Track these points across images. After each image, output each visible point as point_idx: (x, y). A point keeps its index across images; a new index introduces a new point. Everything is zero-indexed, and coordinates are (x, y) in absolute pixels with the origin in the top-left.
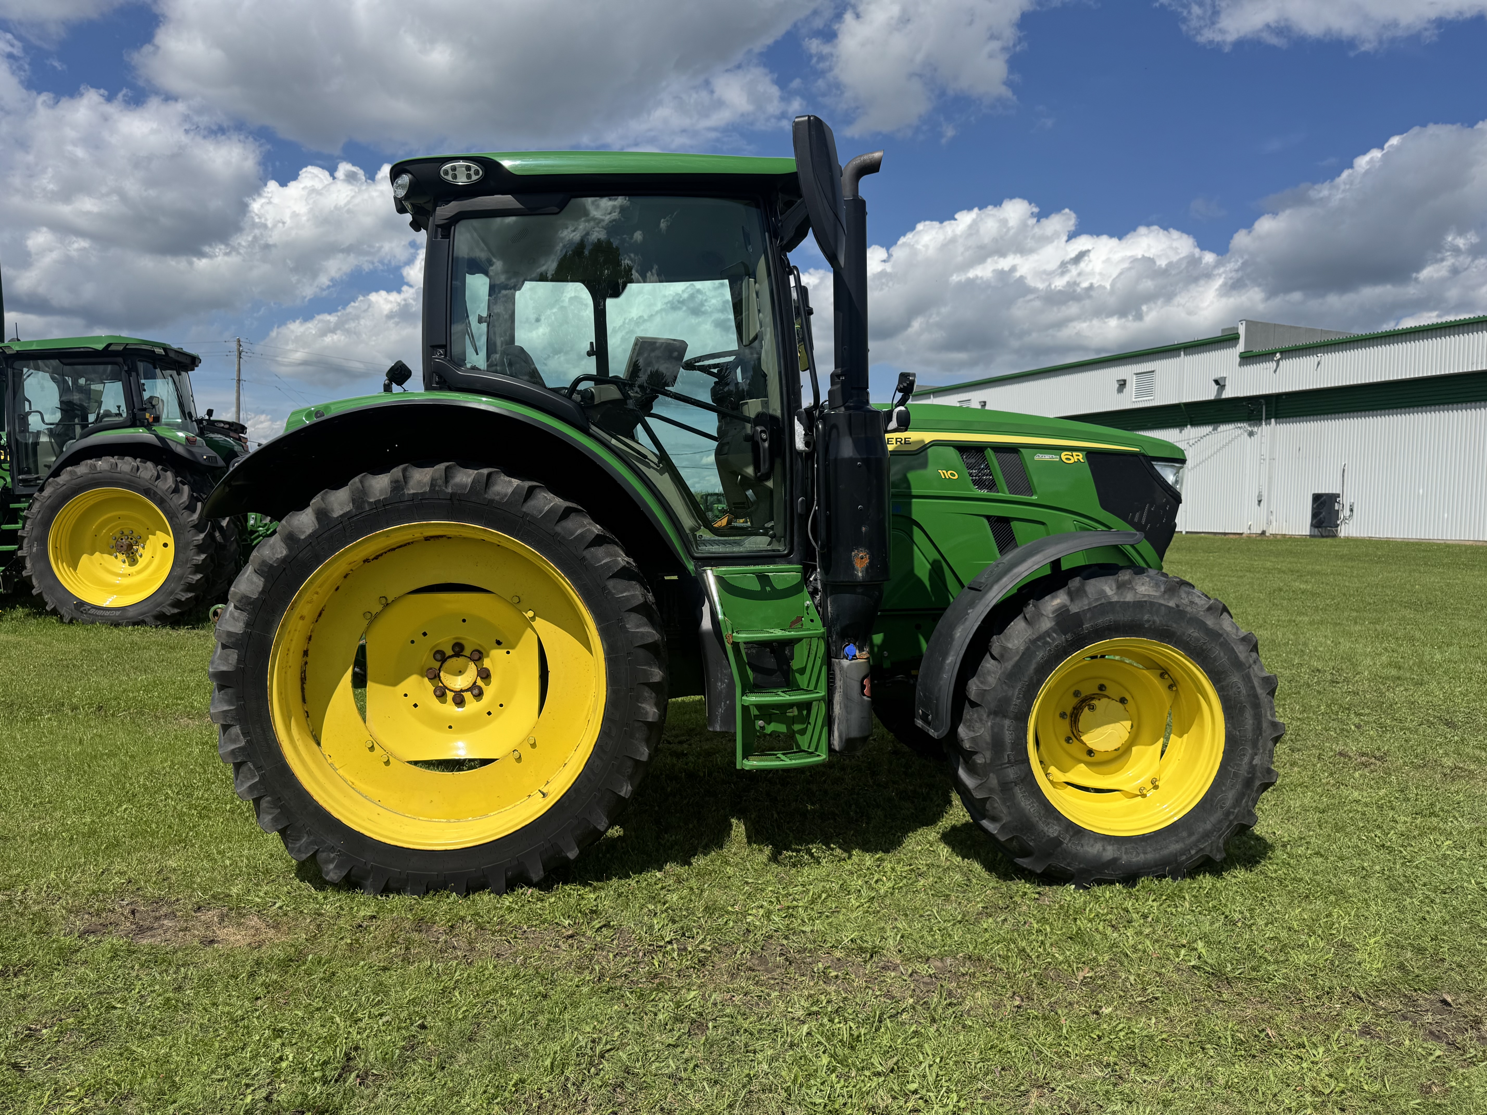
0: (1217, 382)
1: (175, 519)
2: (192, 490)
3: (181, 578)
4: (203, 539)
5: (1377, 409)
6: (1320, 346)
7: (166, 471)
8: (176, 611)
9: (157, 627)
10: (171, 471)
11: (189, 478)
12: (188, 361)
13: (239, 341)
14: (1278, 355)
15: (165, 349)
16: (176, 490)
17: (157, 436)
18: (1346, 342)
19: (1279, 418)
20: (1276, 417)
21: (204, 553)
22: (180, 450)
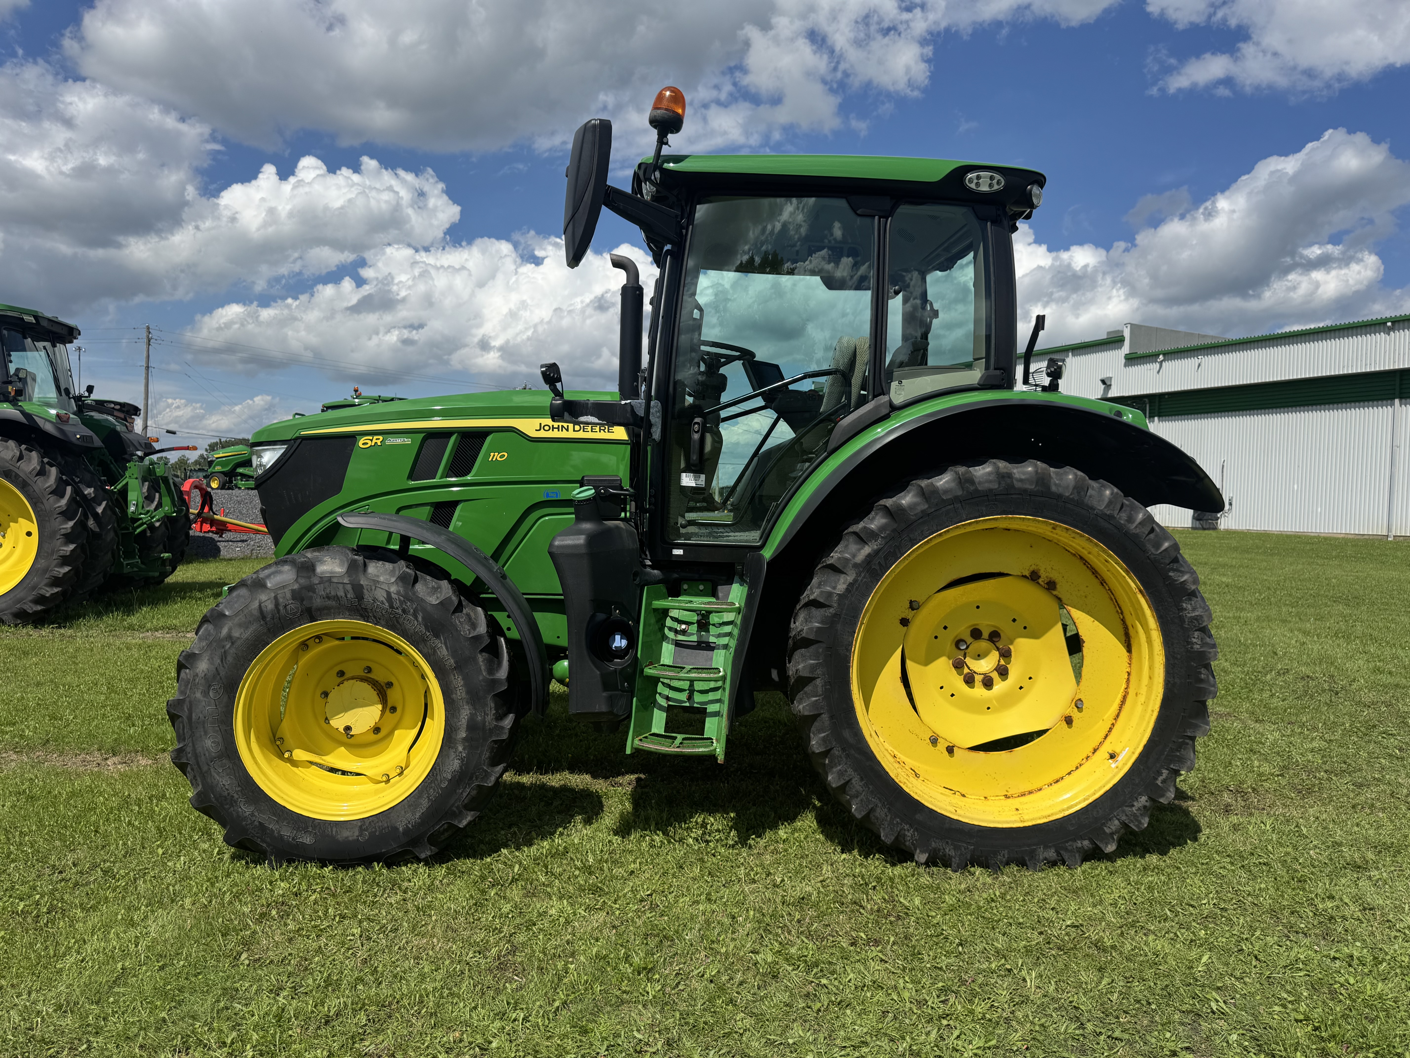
0: (1103, 382)
1: (39, 505)
2: (61, 472)
3: (46, 570)
4: (72, 527)
5: (1254, 409)
6: (1201, 349)
7: (31, 451)
8: (39, 608)
9: (16, 626)
10: (39, 452)
11: (59, 458)
12: (64, 332)
13: (148, 328)
14: (1161, 357)
15: (36, 317)
16: (42, 472)
17: (23, 413)
18: (1225, 346)
19: (1162, 416)
20: (1159, 416)
21: (73, 543)
22: (49, 428)
